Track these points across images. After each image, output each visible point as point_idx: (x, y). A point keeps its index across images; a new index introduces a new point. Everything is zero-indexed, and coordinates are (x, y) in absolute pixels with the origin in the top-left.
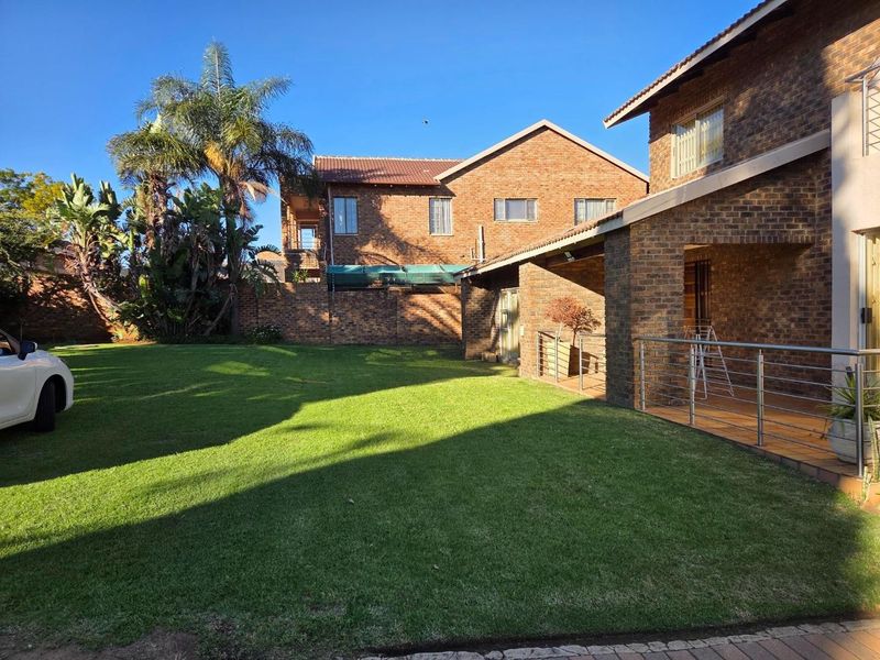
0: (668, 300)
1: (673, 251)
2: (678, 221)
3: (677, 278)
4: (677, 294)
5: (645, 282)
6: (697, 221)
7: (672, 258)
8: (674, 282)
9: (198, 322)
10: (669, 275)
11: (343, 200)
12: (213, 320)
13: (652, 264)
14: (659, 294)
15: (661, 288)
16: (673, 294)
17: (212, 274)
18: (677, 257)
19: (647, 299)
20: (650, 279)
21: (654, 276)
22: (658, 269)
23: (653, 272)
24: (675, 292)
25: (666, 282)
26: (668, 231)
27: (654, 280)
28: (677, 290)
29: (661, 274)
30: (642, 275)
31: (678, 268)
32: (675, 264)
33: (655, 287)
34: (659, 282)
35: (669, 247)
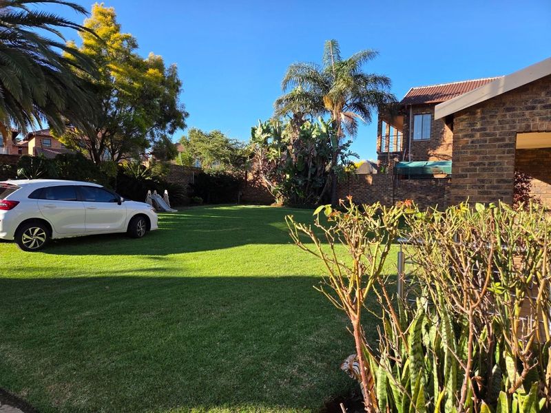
0: (494, 187)
1: (503, 140)
2: (508, 110)
3: (506, 166)
4: (505, 181)
5: (467, 170)
6: (533, 108)
7: (500, 146)
8: (502, 169)
9: (312, 196)
10: (495, 164)
11: (421, 116)
12: (319, 195)
13: (476, 153)
14: (483, 181)
15: (486, 176)
16: (499, 182)
17: (319, 169)
18: (506, 145)
19: (468, 185)
20: (473, 167)
21: (478, 164)
22: (483, 158)
23: (477, 161)
24: (502, 180)
25: (492, 170)
26: (497, 121)
27: (478, 168)
28: (505, 178)
29: (486, 162)
30: (465, 164)
31: (507, 157)
32: (504, 153)
33: (479, 175)
34: (484, 170)
35: (498, 137)
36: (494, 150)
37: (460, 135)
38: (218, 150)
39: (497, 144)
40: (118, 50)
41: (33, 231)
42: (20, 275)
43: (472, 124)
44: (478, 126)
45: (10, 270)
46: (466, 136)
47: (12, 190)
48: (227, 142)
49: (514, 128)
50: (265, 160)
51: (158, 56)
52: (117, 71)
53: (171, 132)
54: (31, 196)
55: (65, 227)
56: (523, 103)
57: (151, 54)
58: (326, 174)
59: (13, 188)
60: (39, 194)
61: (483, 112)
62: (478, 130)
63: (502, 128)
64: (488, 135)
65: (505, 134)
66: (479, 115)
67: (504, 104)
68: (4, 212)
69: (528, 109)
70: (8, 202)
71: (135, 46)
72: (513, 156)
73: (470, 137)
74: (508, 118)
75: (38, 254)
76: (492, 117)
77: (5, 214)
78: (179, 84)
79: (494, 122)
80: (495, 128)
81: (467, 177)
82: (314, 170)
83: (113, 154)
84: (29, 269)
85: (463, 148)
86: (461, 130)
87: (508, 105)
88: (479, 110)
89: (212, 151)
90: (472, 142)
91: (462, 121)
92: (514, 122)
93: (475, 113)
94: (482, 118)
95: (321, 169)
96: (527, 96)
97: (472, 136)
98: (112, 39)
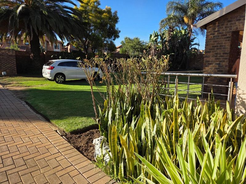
0: (221, 56)
1: (226, 35)
2: (229, 21)
3: (227, 47)
4: (226, 53)
5: (211, 49)
6: (240, 20)
8: (225, 48)
10: (222, 46)
12: (180, 65)
13: (215, 41)
14: (217, 54)
15: (218, 51)
16: (223, 54)
17: (180, 52)
18: (227, 38)
19: (211, 56)
20: (213, 48)
21: (216, 46)
22: (218, 43)
23: (215, 45)
24: (225, 53)
25: (221, 49)
26: (224, 27)
27: (215, 48)
28: (226, 52)
29: (219, 45)
30: (210, 47)
31: (227, 43)
32: (226, 41)
33: (216, 51)
34: (218, 49)
35: (224, 34)
36: (222, 40)
37: (209, 34)
38: (135, 46)
39: (224, 37)
40: (92, 7)
41: (60, 77)
42: (53, 89)
43: (214, 29)
44: (217, 30)
45: (51, 88)
46: (211, 34)
47: (53, 63)
48: (139, 42)
49: (231, 30)
50: (155, 50)
51: (109, 7)
52: (92, 16)
53: (114, 40)
54: (58, 65)
55: (69, 76)
56: (236, 18)
57: (106, 7)
58: (183, 55)
59: (53, 62)
60: (61, 64)
61: (218, 23)
62: (216, 31)
63: (226, 30)
64: (220, 33)
65: (227, 32)
66: (217, 25)
67: (227, 19)
68: (51, 70)
69: (237, 20)
70: (51, 67)
71: (99, 4)
72: (230, 42)
73: (213, 35)
74: (229, 25)
75: (61, 84)
76: (222, 25)
77: (51, 71)
78: (117, 18)
79: (223, 27)
80: (223, 30)
81: (210, 52)
82: (177, 53)
83: (92, 50)
84: (56, 88)
85: (210, 40)
86: (210, 32)
87: (229, 19)
88: (217, 22)
89: (132, 47)
90: (214, 37)
91: (210, 28)
92: (231, 27)
93: (215, 24)
94: (218, 26)
95: (181, 52)
96: (237, 15)
97: (213, 34)
98: (90, 3)
